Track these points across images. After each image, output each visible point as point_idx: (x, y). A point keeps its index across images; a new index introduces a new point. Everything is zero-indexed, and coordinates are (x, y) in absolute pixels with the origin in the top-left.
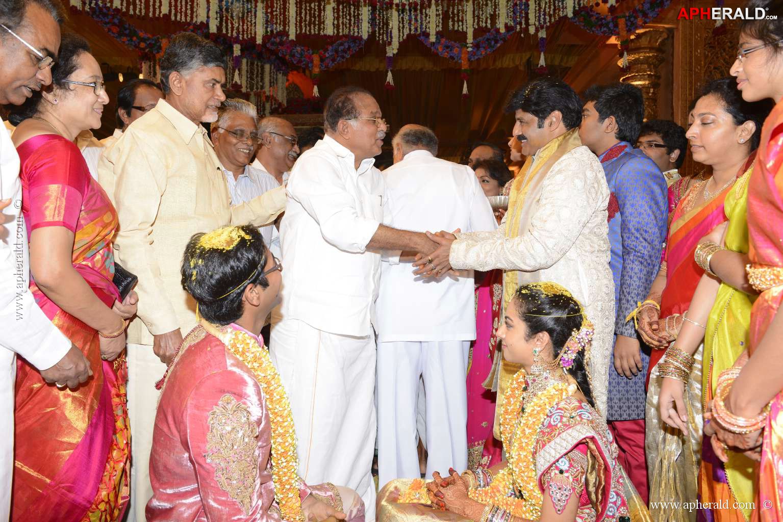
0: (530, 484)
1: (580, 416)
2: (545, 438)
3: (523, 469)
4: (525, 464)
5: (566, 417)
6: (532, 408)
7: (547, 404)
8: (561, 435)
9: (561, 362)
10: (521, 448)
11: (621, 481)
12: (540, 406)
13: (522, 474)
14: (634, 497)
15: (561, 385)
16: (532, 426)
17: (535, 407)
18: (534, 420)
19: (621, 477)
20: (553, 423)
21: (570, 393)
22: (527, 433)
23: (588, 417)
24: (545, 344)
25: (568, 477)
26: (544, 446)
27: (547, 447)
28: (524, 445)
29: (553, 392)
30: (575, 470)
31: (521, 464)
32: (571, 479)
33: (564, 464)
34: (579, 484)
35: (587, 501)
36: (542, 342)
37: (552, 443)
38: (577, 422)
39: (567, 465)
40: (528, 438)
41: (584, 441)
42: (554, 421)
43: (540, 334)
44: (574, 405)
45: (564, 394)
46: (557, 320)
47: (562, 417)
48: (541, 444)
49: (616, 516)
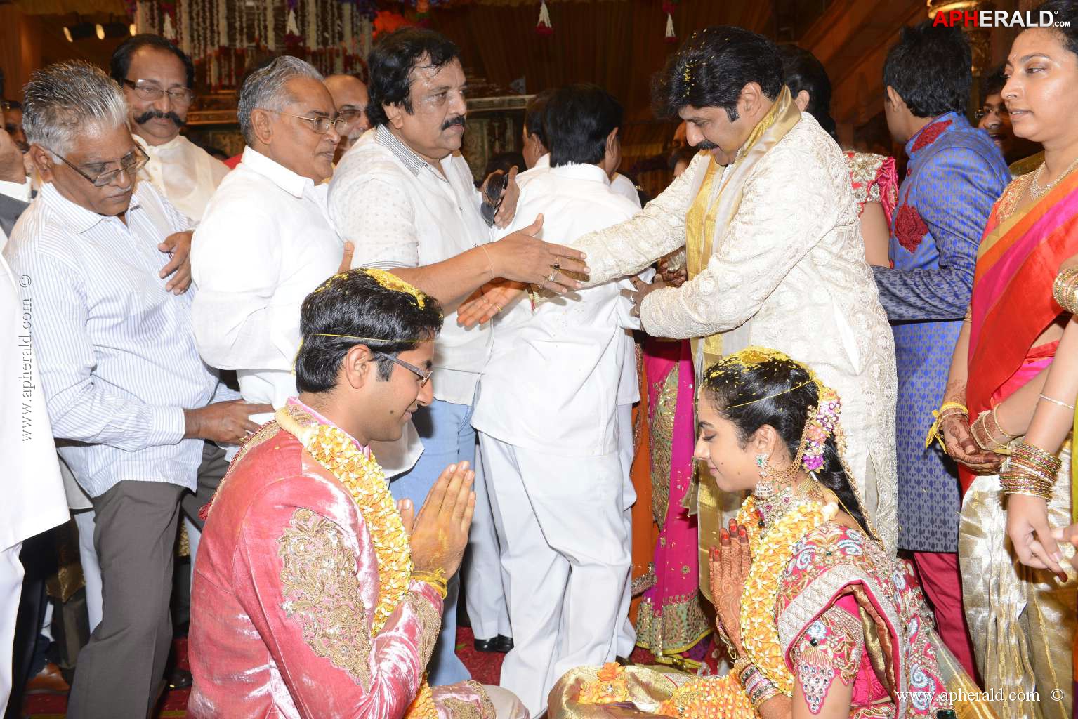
0: (777, 667)
1: (843, 551)
2: (789, 591)
3: (760, 645)
4: (762, 636)
5: (819, 554)
6: (766, 547)
7: (790, 538)
8: (811, 584)
9: (805, 465)
10: (754, 612)
11: (930, 652)
12: (778, 543)
13: (761, 654)
14: (958, 677)
15: (810, 505)
16: (768, 575)
17: (771, 545)
18: (770, 564)
19: (929, 646)
20: (800, 566)
21: (826, 518)
22: (760, 587)
23: (857, 551)
24: (772, 443)
25: (825, 651)
26: (787, 603)
27: (792, 604)
28: (757, 606)
29: (798, 517)
30: (837, 639)
31: (756, 639)
32: (831, 653)
33: (817, 632)
34: (846, 664)
35: (882, 691)
36: (767, 443)
37: (800, 597)
38: (837, 561)
39: (823, 631)
40: (762, 594)
41: (849, 589)
42: (802, 563)
43: (761, 431)
44: (832, 534)
45: (816, 519)
46: (778, 401)
47: (813, 555)
48: (784, 601)
49: (931, 712)
